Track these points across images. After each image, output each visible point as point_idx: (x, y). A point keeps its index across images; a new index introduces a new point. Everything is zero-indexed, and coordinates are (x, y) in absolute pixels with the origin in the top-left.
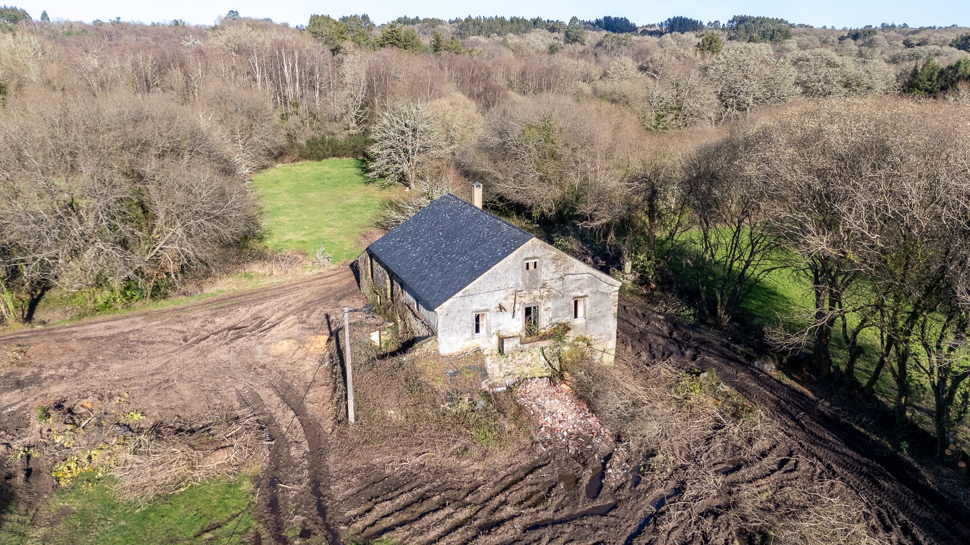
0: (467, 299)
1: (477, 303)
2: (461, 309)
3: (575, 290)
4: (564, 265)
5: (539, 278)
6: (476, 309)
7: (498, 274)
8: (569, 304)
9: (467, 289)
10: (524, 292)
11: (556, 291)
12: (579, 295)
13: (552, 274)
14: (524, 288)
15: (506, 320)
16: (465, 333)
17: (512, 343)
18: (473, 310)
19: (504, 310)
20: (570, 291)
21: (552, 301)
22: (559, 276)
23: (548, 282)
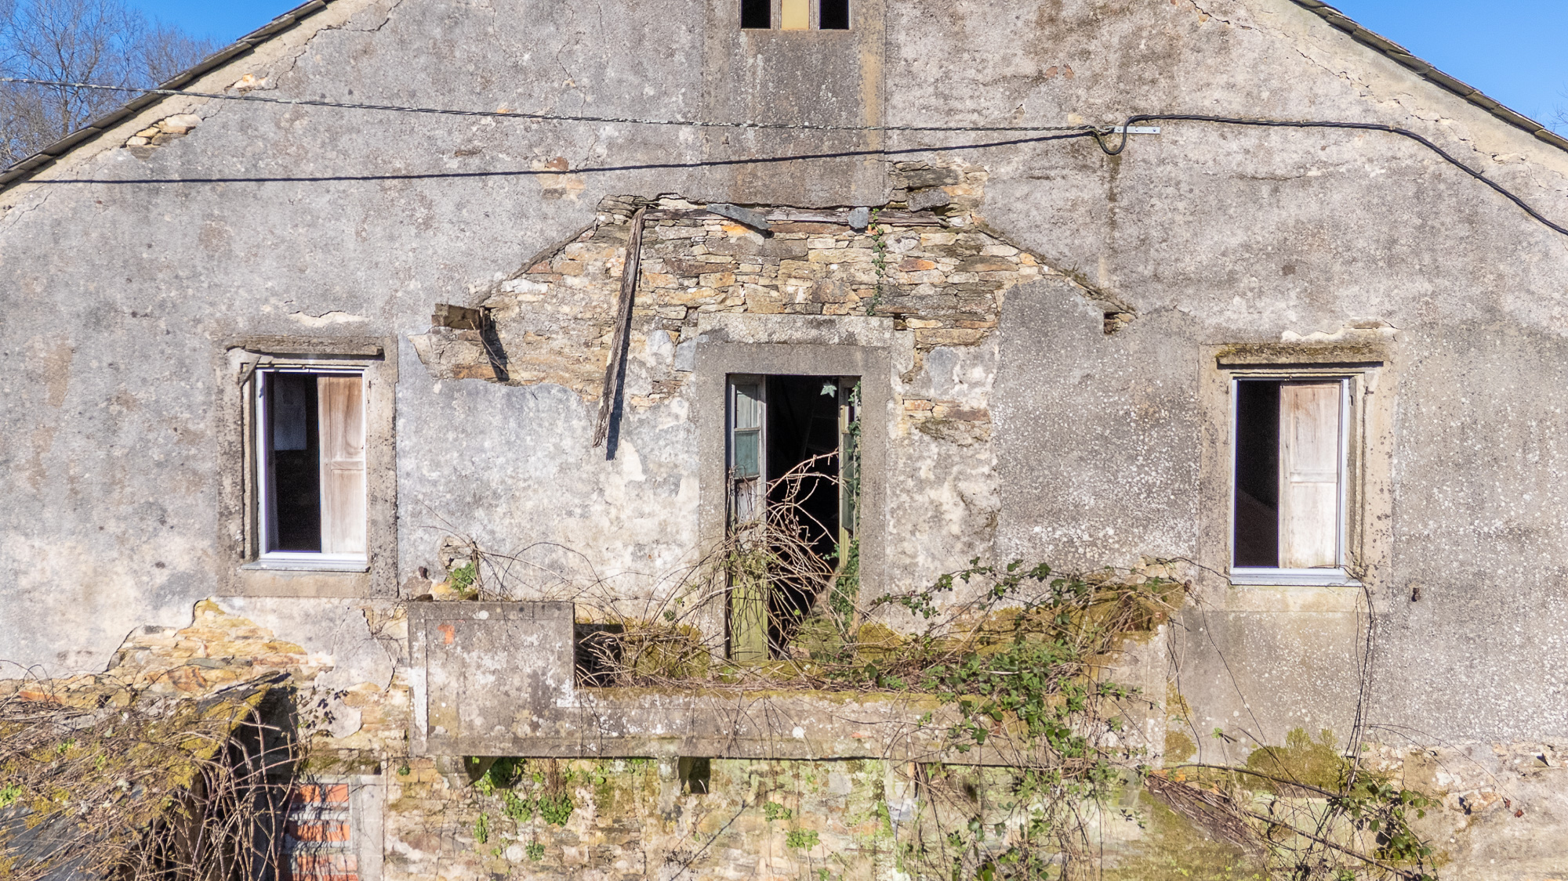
0: (174, 215)
1: (269, 264)
2: (117, 295)
3: (1245, 282)
4: (1125, 26)
5: (867, 114)
6: (256, 321)
7: (468, 28)
8: (1178, 404)
9: (174, 124)
10: (714, 226)
11: (1042, 259)
12: (1289, 336)
13: (998, 92)
14: (711, 194)
15: (540, 466)
16: (151, 523)
17: (499, 661)
18: (225, 324)
19: (530, 365)
20: (1183, 280)
21: (993, 347)
22: (1074, 120)
23: (958, 162)
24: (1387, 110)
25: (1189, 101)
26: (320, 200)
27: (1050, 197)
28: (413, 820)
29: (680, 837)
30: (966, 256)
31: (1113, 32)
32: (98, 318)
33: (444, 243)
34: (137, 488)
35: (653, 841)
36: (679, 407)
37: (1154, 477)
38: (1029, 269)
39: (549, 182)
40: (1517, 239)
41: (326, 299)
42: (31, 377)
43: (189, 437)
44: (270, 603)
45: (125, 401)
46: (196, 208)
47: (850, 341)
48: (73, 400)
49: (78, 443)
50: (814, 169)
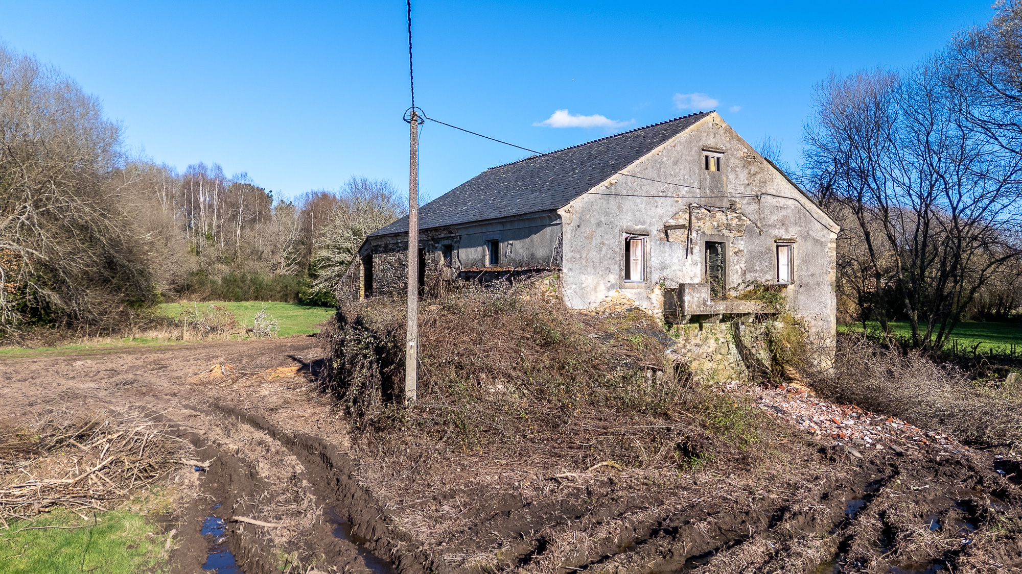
0: (613, 202)
1: (629, 214)
2: (603, 219)
3: (778, 226)
5: (725, 188)
6: (627, 227)
7: (663, 165)
8: (770, 250)
9: (613, 182)
10: (702, 210)
11: (750, 220)
12: (784, 237)
13: (743, 187)
14: (702, 203)
15: (675, 260)
16: (608, 272)
17: (698, 295)
18: (622, 227)
19: (673, 238)
20: (769, 226)
21: (744, 237)
22: (753, 193)
23: (737, 200)
24: (794, 196)
25: (769, 191)
26: (638, 200)
27: (751, 208)
30: (739, 219)
31: (758, 176)
32: (599, 224)
33: (660, 211)
36: (697, 248)
37: (767, 264)
39: (676, 199)
40: (811, 221)
41: (639, 222)
42: (586, 237)
43: (615, 252)
44: (629, 290)
45: (603, 244)
46: (617, 201)
47: (723, 235)
48: (594, 243)
49: (594, 253)
50: (717, 199)
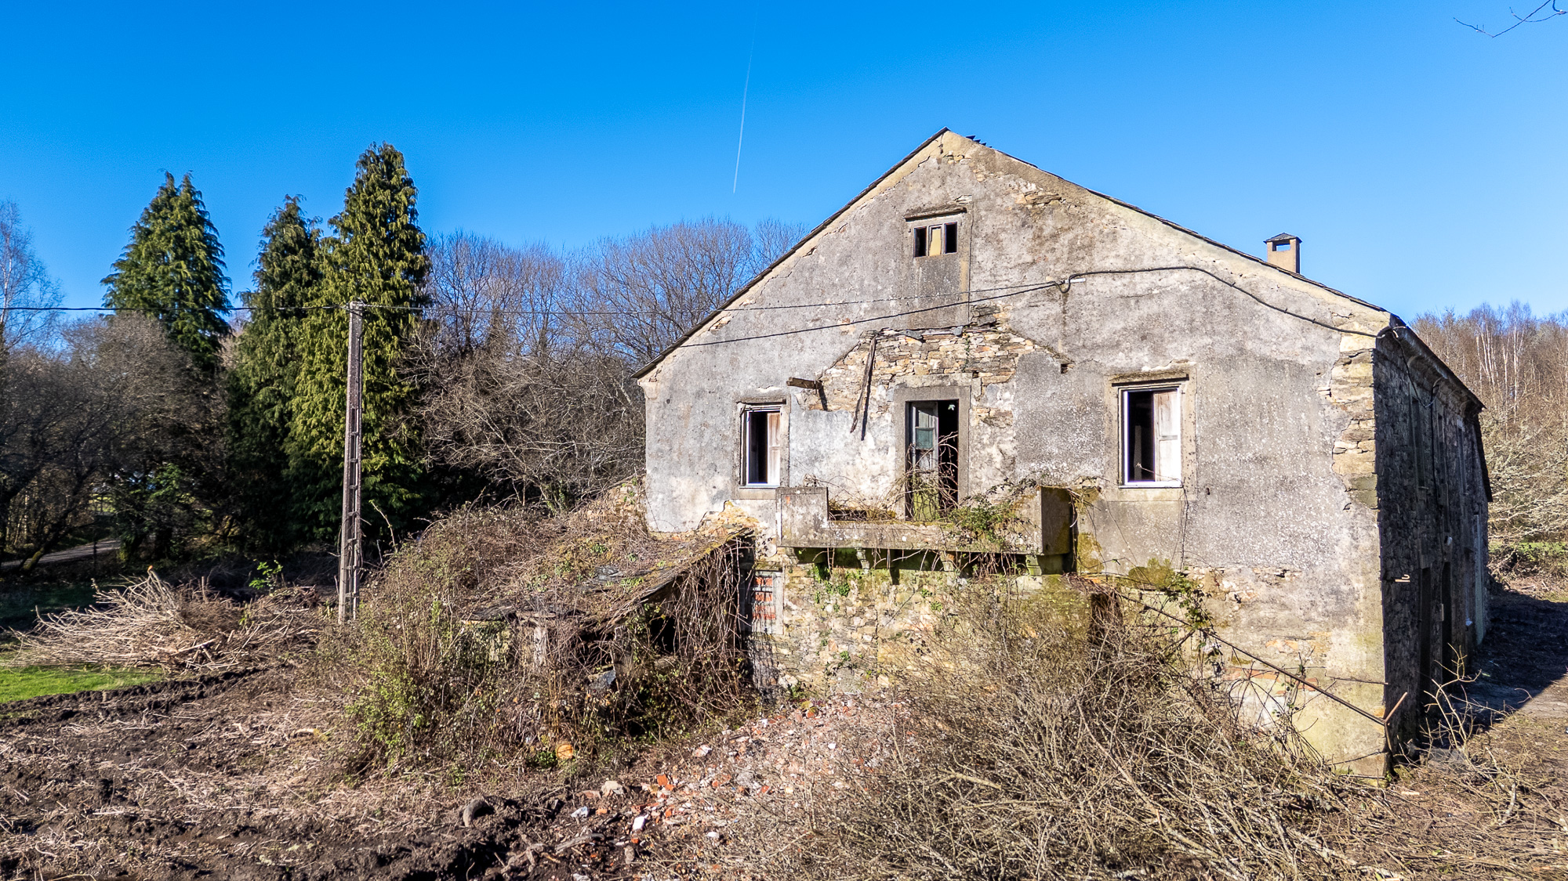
0: (723, 354)
1: (751, 370)
2: (705, 385)
3: (1124, 345)
4: (1070, 235)
5: (963, 287)
6: (746, 392)
7: (817, 272)
8: (1094, 404)
9: (724, 321)
10: (902, 340)
11: (1034, 342)
12: (1145, 369)
13: (1016, 271)
14: (901, 327)
15: (838, 444)
16: (712, 471)
17: (803, 510)
18: (737, 394)
19: (836, 403)
20: (1096, 347)
21: (1013, 383)
22: (1049, 279)
23: (1000, 303)
24: (1190, 259)
25: (1099, 265)
26: (767, 344)
27: (1037, 314)
28: (793, 593)
29: (889, 605)
30: (1002, 343)
31: (1065, 239)
32: (699, 395)
33: (807, 356)
34: (708, 458)
35: (880, 605)
36: (888, 416)
37: (1084, 439)
38: (1029, 347)
39: (843, 328)
40: (1253, 314)
41: (769, 382)
42: (679, 418)
43: (725, 438)
44: (748, 502)
45: (705, 425)
46: (729, 351)
47: (955, 384)
48: (691, 426)
49: (692, 441)
50: (941, 312)
